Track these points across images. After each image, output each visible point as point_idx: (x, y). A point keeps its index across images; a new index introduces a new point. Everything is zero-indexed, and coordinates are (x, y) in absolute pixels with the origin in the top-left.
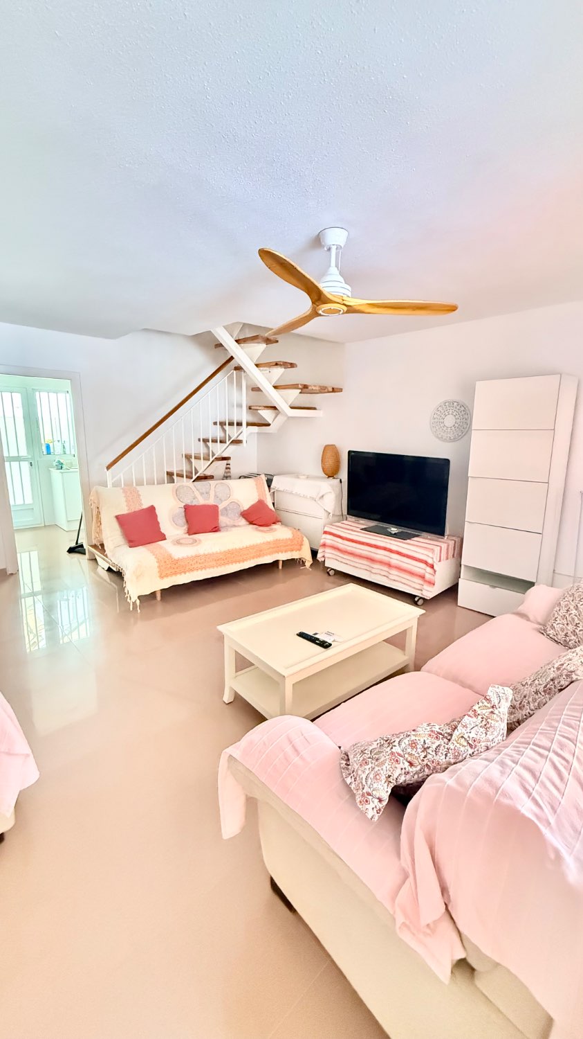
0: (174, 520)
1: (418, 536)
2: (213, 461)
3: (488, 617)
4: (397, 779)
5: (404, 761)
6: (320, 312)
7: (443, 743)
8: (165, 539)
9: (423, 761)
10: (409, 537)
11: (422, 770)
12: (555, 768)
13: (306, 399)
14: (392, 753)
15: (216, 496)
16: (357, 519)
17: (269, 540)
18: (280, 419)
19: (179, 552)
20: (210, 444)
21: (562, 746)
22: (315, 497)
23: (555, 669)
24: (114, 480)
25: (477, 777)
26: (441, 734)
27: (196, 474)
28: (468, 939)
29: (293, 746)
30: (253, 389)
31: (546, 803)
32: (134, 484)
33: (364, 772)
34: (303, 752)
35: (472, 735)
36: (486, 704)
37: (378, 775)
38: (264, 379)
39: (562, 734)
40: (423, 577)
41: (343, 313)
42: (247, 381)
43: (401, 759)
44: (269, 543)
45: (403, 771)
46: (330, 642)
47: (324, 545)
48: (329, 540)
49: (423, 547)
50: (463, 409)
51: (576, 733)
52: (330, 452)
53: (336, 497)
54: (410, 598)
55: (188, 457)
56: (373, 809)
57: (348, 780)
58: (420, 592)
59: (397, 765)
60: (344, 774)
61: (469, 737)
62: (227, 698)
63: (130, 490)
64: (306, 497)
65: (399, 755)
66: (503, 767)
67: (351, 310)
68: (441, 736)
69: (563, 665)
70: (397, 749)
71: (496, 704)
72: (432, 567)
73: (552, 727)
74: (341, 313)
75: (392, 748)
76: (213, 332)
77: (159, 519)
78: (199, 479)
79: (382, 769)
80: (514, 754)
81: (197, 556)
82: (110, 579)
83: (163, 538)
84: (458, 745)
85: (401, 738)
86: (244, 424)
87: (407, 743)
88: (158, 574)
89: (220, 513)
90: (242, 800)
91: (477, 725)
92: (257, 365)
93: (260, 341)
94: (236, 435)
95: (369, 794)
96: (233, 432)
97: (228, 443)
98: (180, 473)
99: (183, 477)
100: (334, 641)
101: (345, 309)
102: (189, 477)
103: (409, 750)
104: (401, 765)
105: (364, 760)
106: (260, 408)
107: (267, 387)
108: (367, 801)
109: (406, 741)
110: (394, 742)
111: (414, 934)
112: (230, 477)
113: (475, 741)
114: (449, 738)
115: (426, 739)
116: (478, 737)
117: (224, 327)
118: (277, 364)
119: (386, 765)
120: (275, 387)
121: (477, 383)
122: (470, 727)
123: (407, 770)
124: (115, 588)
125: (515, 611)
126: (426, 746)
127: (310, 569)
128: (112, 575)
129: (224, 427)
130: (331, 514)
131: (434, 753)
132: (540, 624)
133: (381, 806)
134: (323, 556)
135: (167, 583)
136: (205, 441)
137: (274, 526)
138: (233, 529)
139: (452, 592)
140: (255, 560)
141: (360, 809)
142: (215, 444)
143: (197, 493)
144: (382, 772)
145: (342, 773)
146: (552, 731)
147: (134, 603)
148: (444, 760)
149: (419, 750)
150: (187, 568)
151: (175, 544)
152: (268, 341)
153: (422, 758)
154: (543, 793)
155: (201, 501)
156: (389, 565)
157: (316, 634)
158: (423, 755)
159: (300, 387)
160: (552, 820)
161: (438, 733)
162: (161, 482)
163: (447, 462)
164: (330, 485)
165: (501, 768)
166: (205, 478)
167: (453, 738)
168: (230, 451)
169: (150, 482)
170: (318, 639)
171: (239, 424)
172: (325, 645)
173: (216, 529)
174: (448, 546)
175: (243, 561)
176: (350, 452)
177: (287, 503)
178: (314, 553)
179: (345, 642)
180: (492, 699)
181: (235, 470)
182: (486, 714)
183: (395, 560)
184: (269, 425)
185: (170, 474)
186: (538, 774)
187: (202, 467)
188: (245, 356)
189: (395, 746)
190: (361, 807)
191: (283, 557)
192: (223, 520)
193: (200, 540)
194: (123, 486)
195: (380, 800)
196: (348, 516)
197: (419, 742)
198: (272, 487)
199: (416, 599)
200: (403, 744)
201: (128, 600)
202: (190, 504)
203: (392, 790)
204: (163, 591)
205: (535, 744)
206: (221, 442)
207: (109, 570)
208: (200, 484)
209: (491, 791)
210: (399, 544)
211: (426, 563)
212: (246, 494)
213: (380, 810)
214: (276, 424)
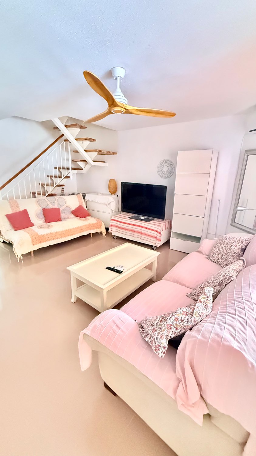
0: (37, 216)
1: (153, 220)
2: (55, 187)
3: (186, 254)
4: (171, 336)
5: (174, 328)
6: (113, 111)
7: (189, 317)
8: (34, 226)
9: (182, 326)
10: (149, 220)
11: (181, 330)
12: (241, 323)
13: (101, 157)
14: (168, 325)
15: (58, 204)
16: (126, 213)
17: (86, 224)
18: (88, 166)
19: (42, 232)
20: (54, 178)
21: (240, 312)
22: (106, 203)
23: (223, 276)
24: (3, 196)
25: (211, 333)
26: (188, 313)
27: (47, 193)
28: (209, 404)
29: (117, 325)
30: (74, 151)
31: (242, 341)
32: (15, 199)
33: (155, 335)
34: (122, 328)
35: (201, 311)
36: (204, 296)
37: (162, 336)
38: (80, 146)
39: (238, 306)
40: (156, 238)
41: (123, 113)
42: (71, 148)
43: (172, 327)
44: (86, 225)
45: (173, 332)
46: (121, 270)
47: (112, 225)
48: (114, 223)
49: (155, 225)
50: (171, 163)
51: (243, 305)
52: (112, 182)
53: (116, 203)
54: (151, 247)
55: (43, 185)
56: (162, 352)
57: (147, 339)
58: (155, 244)
59: (170, 330)
60: (143, 336)
61: (200, 312)
62: (73, 300)
63: (12, 201)
64: (102, 204)
65: (171, 325)
66: (220, 326)
67: (127, 112)
68: (188, 314)
69: (226, 273)
70: (169, 323)
71: (209, 296)
72: (160, 233)
73: (233, 303)
74: (123, 112)
75: (167, 322)
76: (52, 120)
77: (30, 216)
78: (49, 195)
79: (164, 333)
80: (222, 319)
81: (51, 233)
82: (5, 247)
83: (32, 225)
84: (196, 317)
85: (170, 316)
86: (70, 169)
87: (174, 319)
88: (32, 243)
89: (61, 212)
90: (90, 352)
91: (202, 307)
92: (76, 139)
93: (76, 127)
94: (67, 174)
95: (159, 346)
96: (65, 173)
97: (63, 178)
98: (39, 192)
99: (40, 194)
100: (123, 270)
101: (125, 110)
102: (44, 194)
103: (175, 322)
104: (172, 330)
105: (154, 329)
106: (78, 161)
107: (82, 151)
108: (158, 349)
109: (173, 318)
110: (167, 319)
111: (186, 407)
112: (64, 194)
113: (202, 314)
114: (191, 314)
115: (182, 316)
116: (203, 312)
117: (58, 118)
118: (86, 139)
119: (166, 330)
120: (85, 151)
121: (178, 152)
122: (199, 308)
123: (175, 332)
124: (8, 251)
125: (197, 250)
126: (182, 319)
127: (106, 237)
128: (6, 245)
129: (60, 170)
130: (114, 211)
131: (186, 322)
132: (207, 255)
133: (165, 350)
134: (112, 231)
135: (36, 247)
136: (51, 177)
137: (87, 217)
138: (68, 219)
139: (167, 243)
140: (80, 233)
141: (155, 353)
142: (56, 178)
143: (49, 203)
144: (164, 334)
145: (142, 335)
146: (232, 305)
147: (20, 259)
148: (190, 324)
149: (180, 322)
150: (47, 239)
151: (39, 228)
152: (81, 127)
153: (181, 325)
154: (239, 337)
155: (51, 206)
156: (141, 233)
157: (115, 267)
158: (182, 324)
159: (98, 151)
160: (245, 348)
161: (186, 312)
162: (29, 197)
163: (166, 187)
164: (114, 198)
165: (220, 327)
166: (52, 195)
167: (194, 314)
168: (64, 182)
169: (24, 197)
170: (116, 270)
171: (68, 169)
172: (119, 272)
173: (59, 220)
174: (166, 224)
175: (74, 234)
176: (122, 182)
177: (93, 206)
178: (107, 229)
179: (128, 270)
180: (207, 294)
181: (66, 191)
182: (205, 301)
183: (144, 230)
184: (82, 169)
185: (34, 194)
186: (235, 327)
187: (50, 190)
188: (70, 134)
189: (168, 321)
190: (156, 352)
191: (93, 231)
192: (63, 215)
193: (52, 226)
194: (8, 199)
195: (164, 348)
196: (122, 212)
197: (179, 318)
198: (85, 199)
199: (153, 247)
200: (172, 319)
201: (17, 257)
202: (45, 208)
203: (169, 341)
204: (35, 251)
205: (229, 313)
206: (59, 177)
207: (4, 242)
208: (49, 198)
209: (219, 339)
210: (145, 224)
211: (157, 231)
212: (73, 203)
213: (165, 352)
214: (86, 169)
